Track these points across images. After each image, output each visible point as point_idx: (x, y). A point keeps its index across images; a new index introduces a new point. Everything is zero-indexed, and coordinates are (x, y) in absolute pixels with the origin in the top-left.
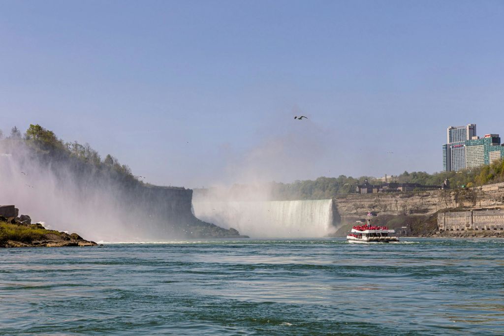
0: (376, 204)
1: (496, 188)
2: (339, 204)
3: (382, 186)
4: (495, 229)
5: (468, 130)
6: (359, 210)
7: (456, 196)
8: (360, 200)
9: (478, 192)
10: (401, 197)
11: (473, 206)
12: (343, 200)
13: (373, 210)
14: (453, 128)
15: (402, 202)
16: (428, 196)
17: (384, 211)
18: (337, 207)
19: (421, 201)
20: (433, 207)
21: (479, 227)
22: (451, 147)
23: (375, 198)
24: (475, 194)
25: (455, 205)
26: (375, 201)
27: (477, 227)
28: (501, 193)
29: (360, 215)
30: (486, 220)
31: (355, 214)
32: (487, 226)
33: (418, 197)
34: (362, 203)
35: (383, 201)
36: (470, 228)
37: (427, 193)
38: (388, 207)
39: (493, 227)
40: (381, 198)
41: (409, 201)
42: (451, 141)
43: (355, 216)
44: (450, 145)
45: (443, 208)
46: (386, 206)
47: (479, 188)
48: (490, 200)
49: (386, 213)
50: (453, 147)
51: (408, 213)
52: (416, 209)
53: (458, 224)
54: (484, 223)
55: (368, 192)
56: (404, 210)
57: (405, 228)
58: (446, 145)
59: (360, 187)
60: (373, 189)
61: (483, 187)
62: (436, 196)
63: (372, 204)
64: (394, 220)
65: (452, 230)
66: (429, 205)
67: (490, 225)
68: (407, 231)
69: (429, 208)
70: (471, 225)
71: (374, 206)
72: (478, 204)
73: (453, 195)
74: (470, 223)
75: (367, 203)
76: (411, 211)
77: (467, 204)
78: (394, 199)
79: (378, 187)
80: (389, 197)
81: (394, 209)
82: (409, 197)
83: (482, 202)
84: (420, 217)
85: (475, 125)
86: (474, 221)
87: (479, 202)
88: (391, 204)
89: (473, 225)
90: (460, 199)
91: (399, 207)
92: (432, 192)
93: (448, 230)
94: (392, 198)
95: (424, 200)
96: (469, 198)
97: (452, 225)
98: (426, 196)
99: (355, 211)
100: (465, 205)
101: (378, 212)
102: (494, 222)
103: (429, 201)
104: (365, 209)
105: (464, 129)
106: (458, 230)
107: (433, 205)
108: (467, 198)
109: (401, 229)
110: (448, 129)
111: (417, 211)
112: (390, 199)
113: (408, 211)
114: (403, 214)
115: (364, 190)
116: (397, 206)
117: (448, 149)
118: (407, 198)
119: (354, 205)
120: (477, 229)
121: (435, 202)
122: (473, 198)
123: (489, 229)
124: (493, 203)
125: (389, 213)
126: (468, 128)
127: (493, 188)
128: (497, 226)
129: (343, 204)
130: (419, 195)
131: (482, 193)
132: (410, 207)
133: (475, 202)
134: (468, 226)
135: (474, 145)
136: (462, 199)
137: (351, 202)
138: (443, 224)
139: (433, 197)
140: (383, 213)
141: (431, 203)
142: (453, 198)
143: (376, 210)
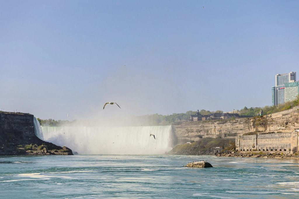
0: (202, 129)
1: (281, 115)
2: (176, 129)
3: (210, 116)
4: (272, 150)
5: (290, 76)
6: (190, 134)
7: (254, 122)
8: (190, 126)
9: (269, 119)
10: (218, 124)
11: (265, 130)
12: (179, 126)
13: (199, 134)
14: (279, 75)
15: (219, 127)
16: (237, 122)
17: (207, 135)
18: (175, 131)
19: (232, 127)
20: (241, 132)
21: (261, 149)
22: (278, 89)
23: (201, 125)
24: (267, 120)
25: (253, 130)
26: (201, 127)
27: (260, 148)
28: (284, 119)
29: (191, 138)
30: (266, 142)
31: (187, 136)
32: (266, 148)
33: (229, 123)
34: (192, 128)
35: (206, 127)
36: (255, 149)
37: (236, 120)
38: (209, 132)
39: (270, 148)
40: (205, 124)
41: (224, 126)
42: (278, 85)
43: (187, 138)
44: (277, 88)
45: (246, 132)
46: (208, 131)
47: (270, 115)
48: (276, 125)
49: (208, 136)
50: (279, 89)
51: (223, 137)
52: (228, 133)
53: (248, 146)
54: (265, 145)
55: (198, 120)
56: (220, 134)
57: (219, 148)
58: (274, 87)
59: (193, 116)
60: (203, 118)
61: (272, 115)
62: (242, 123)
63: (198, 129)
64: (212, 142)
65: (244, 150)
66: (238, 130)
67: (268, 147)
68: (220, 150)
69: (237, 132)
70: (256, 147)
71: (200, 131)
72: (268, 129)
73: (252, 122)
74: (255, 145)
75: (195, 128)
76: (225, 135)
77: (261, 129)
78: (213, 125)
79: (206, 116)
80: (210, 124)
81: (213, 134)
82: (223, 123)
83: (271, 127)
84: (231, 139)
85: (295, 72)
86: (258, 143)
87: (269, 128)
88: (211, 129)
89: (258, 146)
90: (256, 125)
91: (216, 131)
92: (239, 120)
93: (241, 150)
94: (212, 124)
95: (234, 126)
96: (262, 124)
97: (244, 146)
98: (235, 123)
99: (187, 134)
100: (259, 130)
101: (203, 136)
102: (271, 144)
103: (237, 127)
104: (194, 133)
105: (287, 76)
106: (248, 150)
107: (241, 130)
108: (260, 124)
109: (215, 149)
110: (276, 76)
111: (229, 135)
112: (211, 125)
113: (223, 135)
114: (220, 137)
115: (195, 119)
116: (215, 131)
117: (276, 90)
118: (222, 125)
119: (186, 130)
120: (260, 150)
121: (241, 128)
122: (264, 124)
123: (267, 150)
124: (279, 128)
125: (210, 136)
126: (290, 75)
127: (278, 116)
128: (273, 147)
129: (179, 129)
130: (230, 122)
131: (271, 120)
132: (225, 131)
133: (266, 127)
134: (254, 147)
135: (291, 87)
136: (257, 125)
137: (185, 128)
138: (238, 146)
139: (240, 124)
140: (206, 136)
141: (239, 128)
142: (252, 124)
143: (202, 133)
